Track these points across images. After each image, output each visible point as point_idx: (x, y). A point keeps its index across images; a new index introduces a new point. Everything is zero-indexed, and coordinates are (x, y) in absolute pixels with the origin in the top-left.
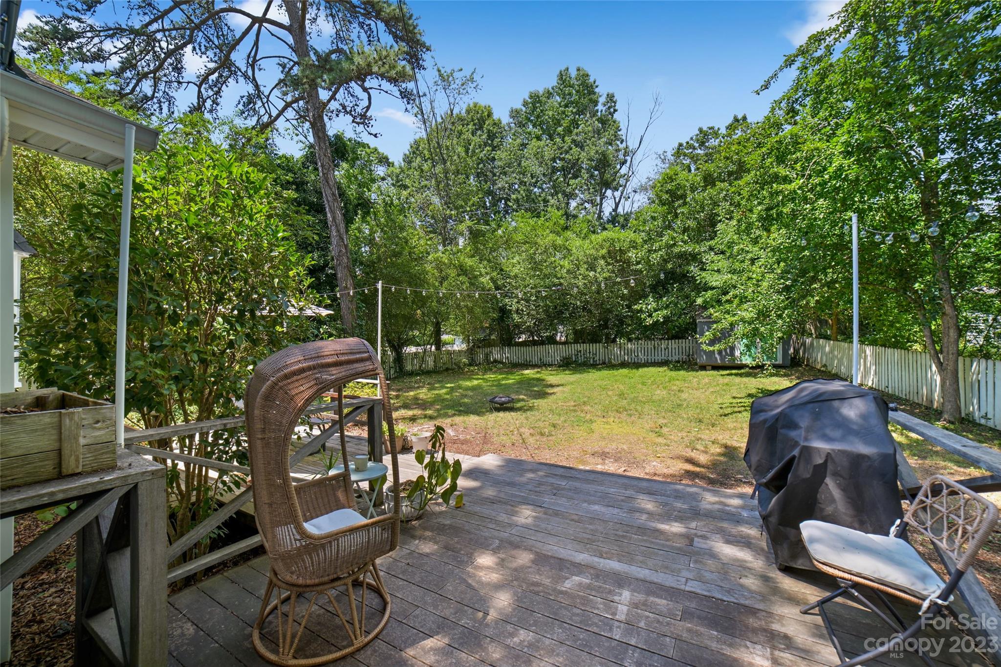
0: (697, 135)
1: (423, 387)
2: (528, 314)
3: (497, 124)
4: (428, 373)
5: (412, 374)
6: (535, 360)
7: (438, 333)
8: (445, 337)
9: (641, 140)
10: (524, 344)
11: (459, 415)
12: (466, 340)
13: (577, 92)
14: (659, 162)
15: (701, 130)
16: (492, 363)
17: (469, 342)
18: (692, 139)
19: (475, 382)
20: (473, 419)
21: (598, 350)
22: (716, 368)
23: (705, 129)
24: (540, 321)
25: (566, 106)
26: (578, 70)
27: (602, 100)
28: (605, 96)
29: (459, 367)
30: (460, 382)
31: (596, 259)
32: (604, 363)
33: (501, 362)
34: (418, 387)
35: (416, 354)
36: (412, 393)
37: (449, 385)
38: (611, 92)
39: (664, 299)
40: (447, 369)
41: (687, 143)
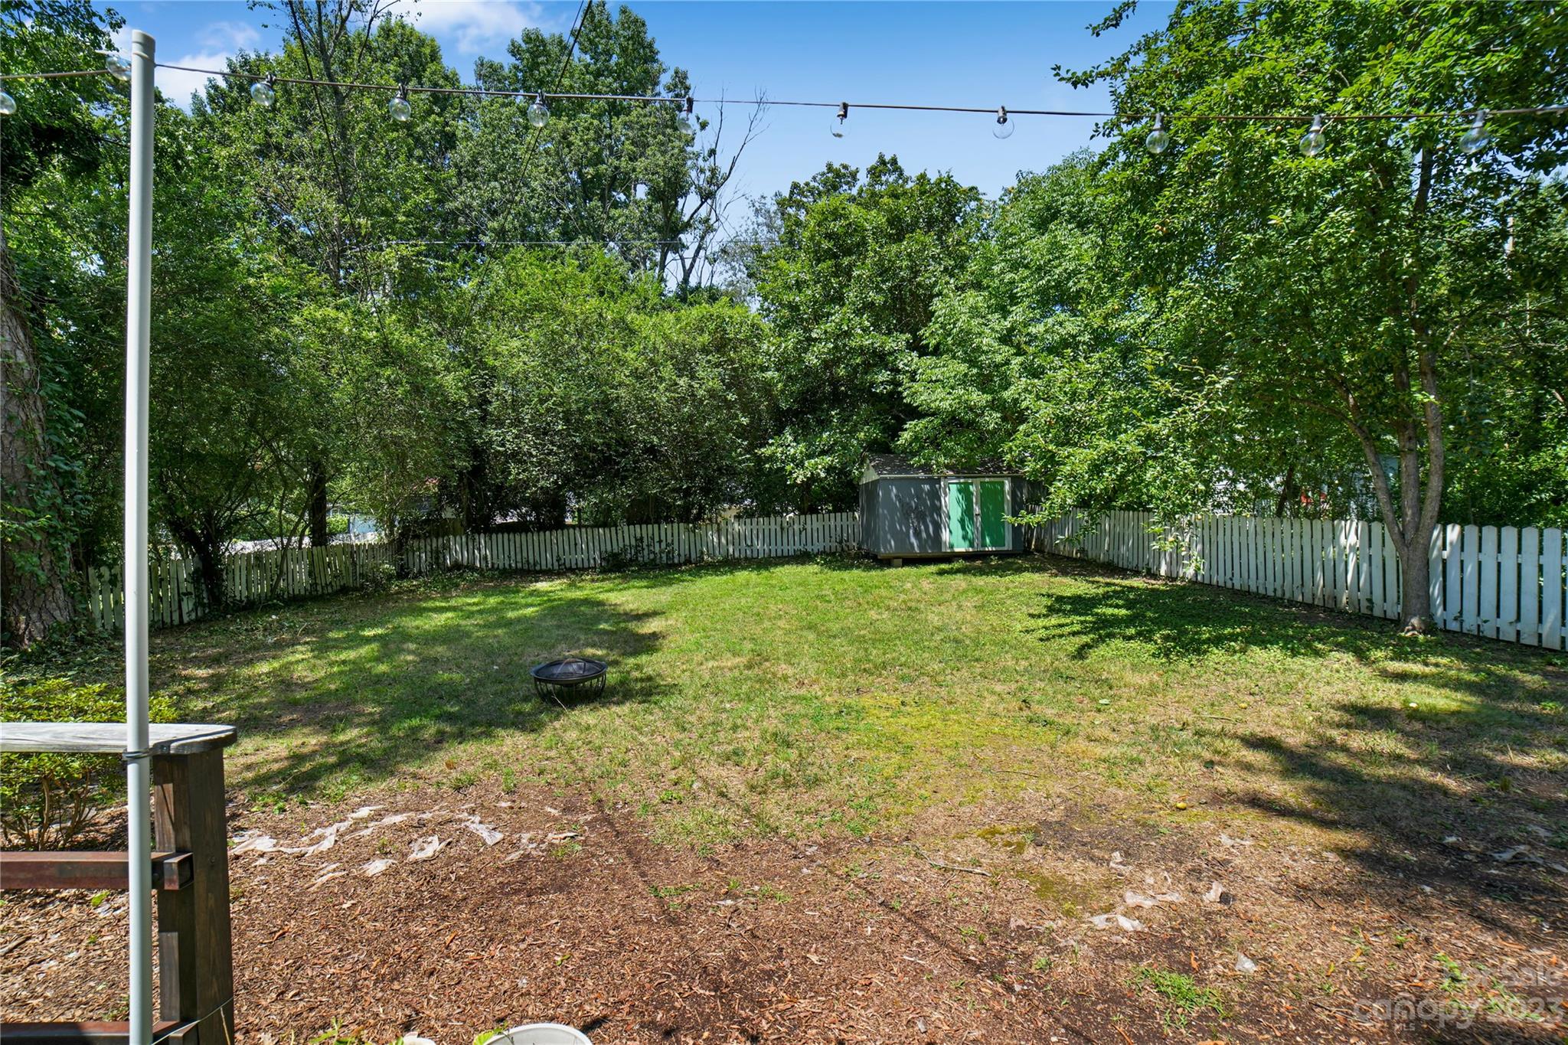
0: (823, 174)
1: (294, 643)
2: (540, 463)
3: (452, 79)
4: (296, 601)
5: (251, 607)
6: (548, 560)
7: (317, 506)
8: (335, 519)
9: (733, 163)
10: (520, 528)
11: (461, 737)
12: (386, 521)
13: (624, 50)
14: (751, 213)
15: (830, 167)
16: (450, 570)
17: (392, 526)
18: (814, 178)
19: (440, 620)
20: (511, 742)
21: (674, 535)
22: (911, 561)
23: (836, 165)
24: (567, 479)
25: (598, 74)
26: (624, 11)
27: (666, 79)
28: (671, 72)
29: (377, 584)
30: (397, 621)
31: (691, 352)
32: (688, 561)
33: (472, 568)
34: (280, 646)
35: (258, 556)
36: (264, 668)
37: (369, 633)
38: (682, 68)
39: (825, 435)
40: (344, 590)
41: (807, 184)
